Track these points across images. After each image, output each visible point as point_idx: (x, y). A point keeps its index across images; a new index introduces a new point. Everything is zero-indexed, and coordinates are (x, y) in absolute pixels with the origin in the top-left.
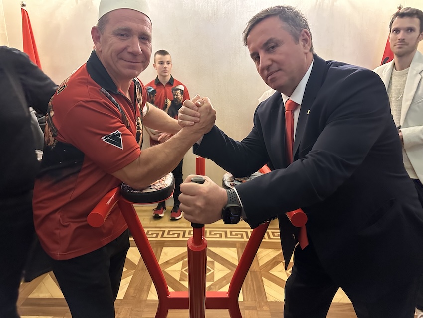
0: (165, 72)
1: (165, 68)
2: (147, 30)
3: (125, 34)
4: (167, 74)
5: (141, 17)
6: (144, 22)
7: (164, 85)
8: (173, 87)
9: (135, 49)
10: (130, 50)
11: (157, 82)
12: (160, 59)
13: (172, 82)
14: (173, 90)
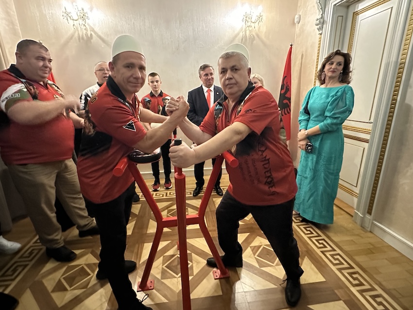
0: (156, 88)
1: (155, 85)
2: (143, 63)
3: (130, 66)
4: (157, 89)
5: (139, 56)
6: (141, 59)
7: (157, 96)
8: (163, 97)
9: (138, 75)
10: (134, 76)
11: (152, 95)
12: (152, 79)
13: (161, 94)
14: (163, 99)
